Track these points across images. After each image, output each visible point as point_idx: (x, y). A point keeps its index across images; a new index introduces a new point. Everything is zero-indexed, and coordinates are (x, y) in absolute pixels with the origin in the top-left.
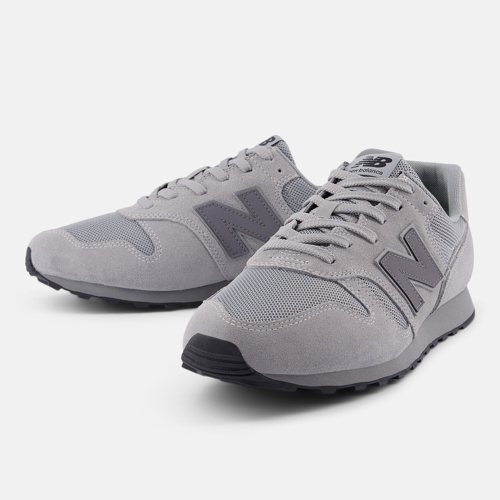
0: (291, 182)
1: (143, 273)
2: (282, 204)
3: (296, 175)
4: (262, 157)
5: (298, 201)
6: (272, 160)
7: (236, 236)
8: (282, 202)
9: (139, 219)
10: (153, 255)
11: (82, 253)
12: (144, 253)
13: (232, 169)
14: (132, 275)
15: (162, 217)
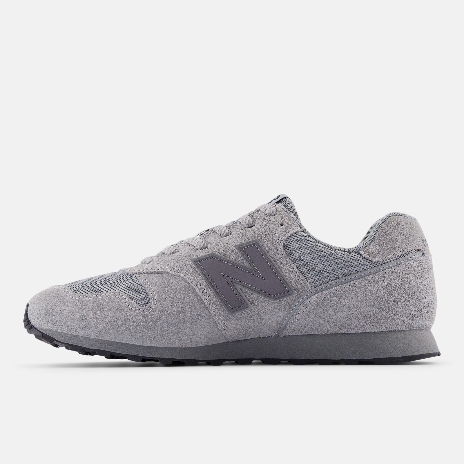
0: (293, 236)
1: (136, 324)
2: (283, 258)
3: (299, 229)
4: (265, 213)
5: (301, 255)
6: (275, 215)
7: (235, 289)
8: (284, 256)
9: (137, 273)
10: (147, 306)
11: (75, 304)
12: (139, 304)
13: (235, 225)
14: (125, 326)
15: (160, 270)
